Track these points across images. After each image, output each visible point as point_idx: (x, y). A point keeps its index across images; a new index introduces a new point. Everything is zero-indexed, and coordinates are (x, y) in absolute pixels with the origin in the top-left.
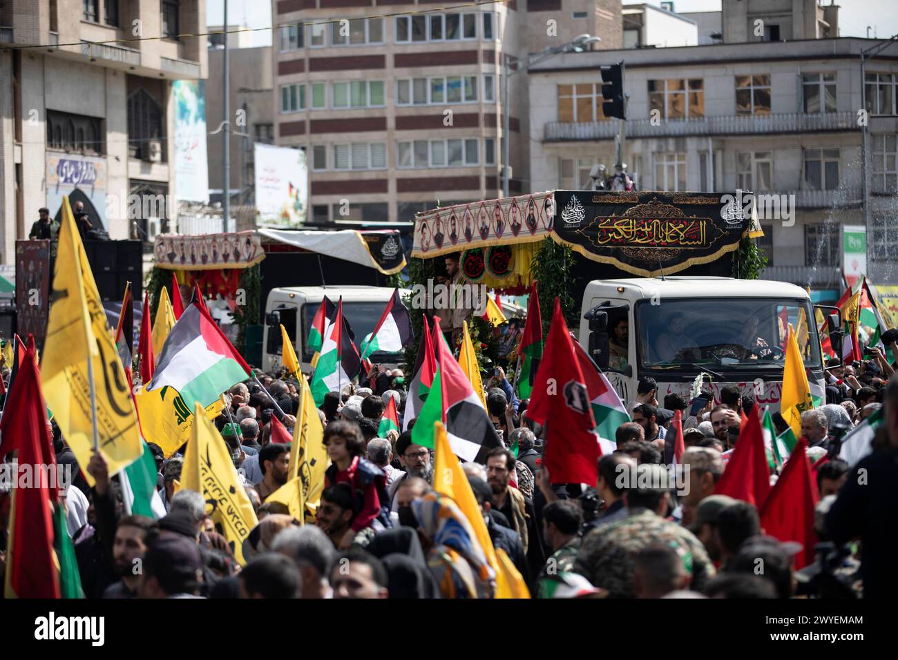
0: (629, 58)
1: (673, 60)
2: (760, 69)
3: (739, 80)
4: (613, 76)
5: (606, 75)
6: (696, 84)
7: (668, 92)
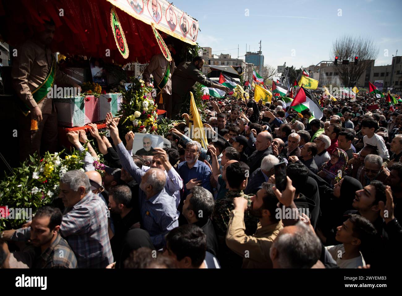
0: (211, 59)
1: (216, 60)
2: (224, 61)
3: (222, 62)
4: (210, 61)
5: (209, 60)
6: (218, 62)
7: (215, 62)
